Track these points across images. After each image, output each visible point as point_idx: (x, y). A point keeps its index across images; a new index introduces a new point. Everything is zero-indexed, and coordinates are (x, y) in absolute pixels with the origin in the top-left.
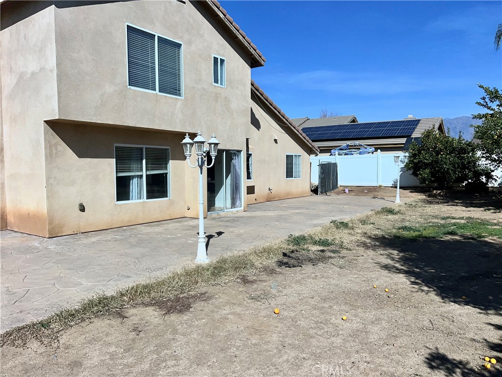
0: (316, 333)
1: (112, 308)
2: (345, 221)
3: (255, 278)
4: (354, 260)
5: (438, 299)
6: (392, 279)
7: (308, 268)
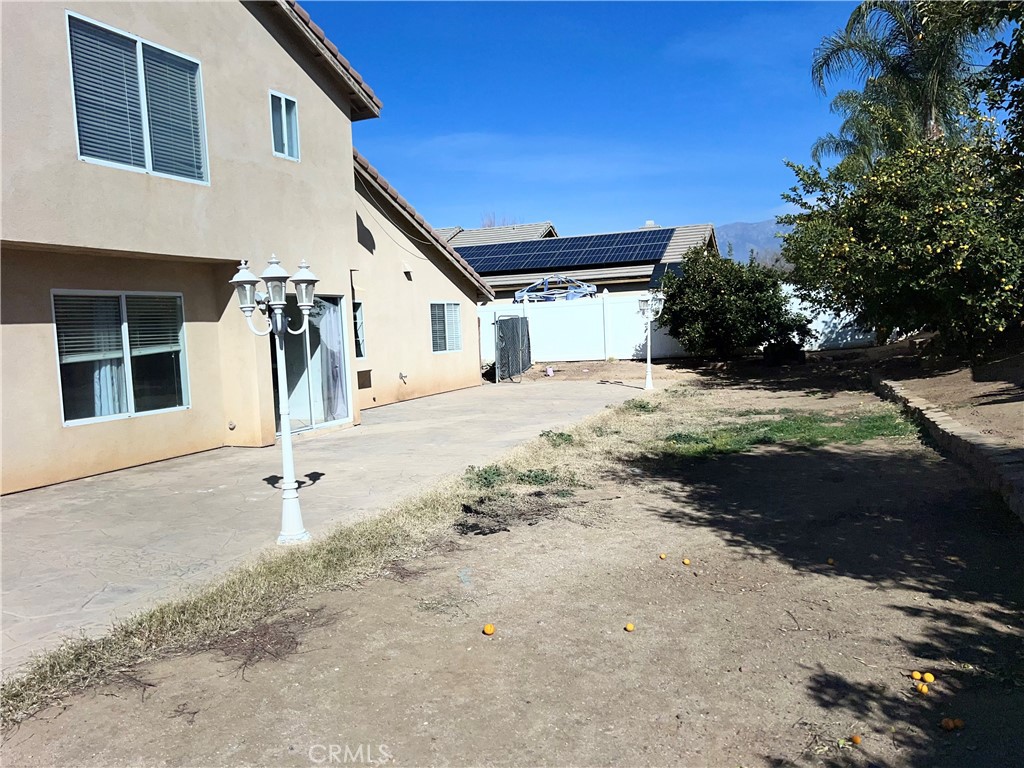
0: (583, 666)
1: (109, 668)
2: (566, 432)
3: (420, 564)
4: (605, 506)
5: (786, 569)
6: (689, 539)
7: (521, 532)
